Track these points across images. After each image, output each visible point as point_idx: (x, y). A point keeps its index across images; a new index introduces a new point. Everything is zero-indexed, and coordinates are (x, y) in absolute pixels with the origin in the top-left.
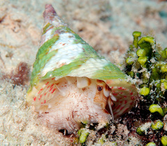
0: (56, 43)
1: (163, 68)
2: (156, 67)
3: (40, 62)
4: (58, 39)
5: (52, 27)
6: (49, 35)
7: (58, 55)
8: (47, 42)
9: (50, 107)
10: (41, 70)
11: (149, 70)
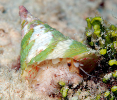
0: (33, 35)
1: (113, 34)
2: (108, 35)
3: (24, 51)
4: (33, 31)
5: (27, 23)
6: (26, 30)
7: (36, 45)
8: (26, 35)
9: (38, 80)
10: (26, 57)
11: (103, 39)
